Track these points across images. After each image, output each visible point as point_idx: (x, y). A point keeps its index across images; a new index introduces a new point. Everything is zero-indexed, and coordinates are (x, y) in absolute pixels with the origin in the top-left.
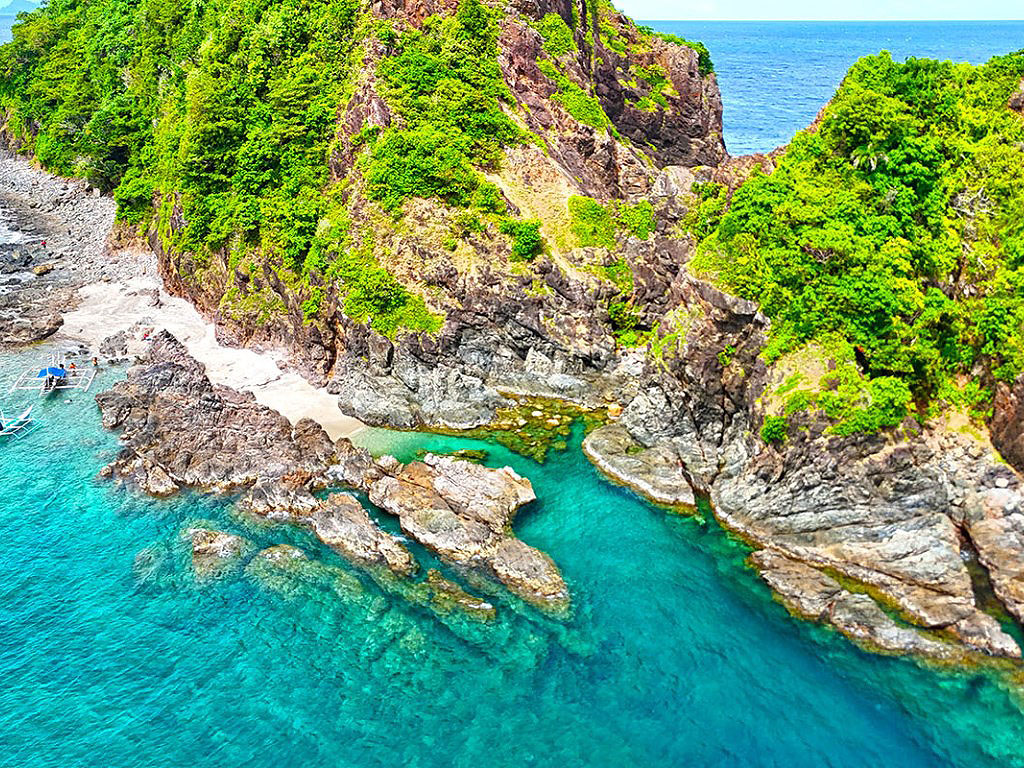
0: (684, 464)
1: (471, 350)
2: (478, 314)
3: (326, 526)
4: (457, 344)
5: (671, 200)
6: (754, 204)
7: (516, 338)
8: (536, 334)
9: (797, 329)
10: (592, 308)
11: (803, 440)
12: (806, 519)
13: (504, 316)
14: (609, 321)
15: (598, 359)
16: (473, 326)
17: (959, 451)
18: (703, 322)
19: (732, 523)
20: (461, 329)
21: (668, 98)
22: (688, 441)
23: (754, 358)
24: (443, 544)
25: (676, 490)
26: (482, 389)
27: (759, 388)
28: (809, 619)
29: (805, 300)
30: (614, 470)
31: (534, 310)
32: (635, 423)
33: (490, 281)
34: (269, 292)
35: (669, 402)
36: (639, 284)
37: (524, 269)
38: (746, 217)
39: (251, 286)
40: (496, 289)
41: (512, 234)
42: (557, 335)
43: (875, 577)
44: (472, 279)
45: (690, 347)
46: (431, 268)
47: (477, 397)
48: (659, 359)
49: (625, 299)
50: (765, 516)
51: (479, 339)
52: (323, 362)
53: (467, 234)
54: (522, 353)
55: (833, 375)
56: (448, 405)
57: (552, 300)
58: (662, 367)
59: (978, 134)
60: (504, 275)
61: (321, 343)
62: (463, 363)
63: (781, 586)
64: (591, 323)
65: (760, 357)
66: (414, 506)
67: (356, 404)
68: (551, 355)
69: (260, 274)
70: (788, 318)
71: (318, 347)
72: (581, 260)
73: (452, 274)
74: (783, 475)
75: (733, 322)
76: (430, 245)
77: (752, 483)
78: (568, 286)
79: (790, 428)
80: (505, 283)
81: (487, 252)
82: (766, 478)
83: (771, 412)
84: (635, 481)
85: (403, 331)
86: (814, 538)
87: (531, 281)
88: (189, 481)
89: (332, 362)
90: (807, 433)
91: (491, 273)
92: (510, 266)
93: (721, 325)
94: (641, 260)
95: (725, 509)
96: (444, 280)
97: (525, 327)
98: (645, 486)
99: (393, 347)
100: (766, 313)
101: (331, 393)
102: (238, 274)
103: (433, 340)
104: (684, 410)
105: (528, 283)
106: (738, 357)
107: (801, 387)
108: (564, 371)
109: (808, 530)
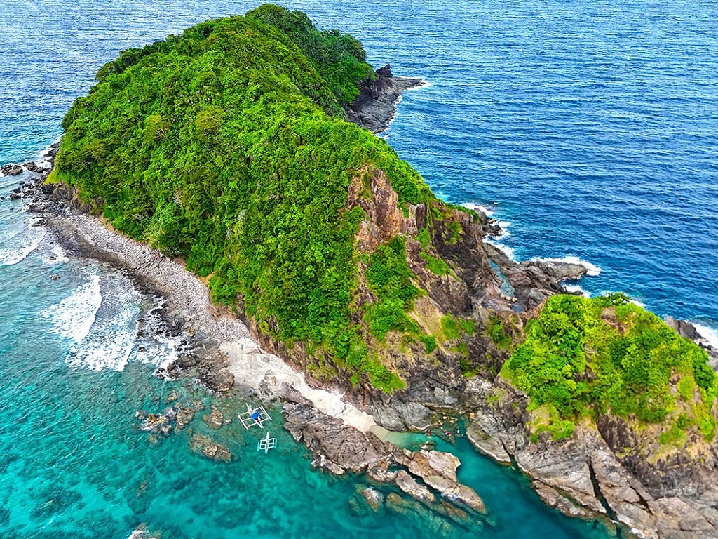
0: (503, 444)
1: (416, 391)
2: (417, 377)
3: (404, 485)
4: (411, 390)
5: (481, 322)
7: (430, 384)
9: (538, 401)
10: (455, 365)
11: (543, 441)
12: (546, 469)
13: (425, 376)
14: (461, 368)
15: (459, 386)
16: (415, 382)
17: (589, 434)
18: (507, 396)
19: (524, 470)
20: (412, 384)
21: (461, 235)
22: (503, 434)
23: (525, 409)
24: (440, 489)
25: (503, 458)
26: (424, 409)
27: (527, 420)
28: (551, 506)
29: (541, 392)
30: (481, 448)
31: (435, 372)
32: (485, 426)
33: (419, 363)
35: (496, 420)
36: (470, 352)
37: (432, 356)
39: (320, 364)
40: (422, 366)
41: (424, 342)
42: (444, 379)
43: (568, 489)
44: (413, 363)
45: (503, 404)
46: (399, 361)
49: (465, 358)
50: (534, 469)
51: (417, 386)
52: (362, 401)
53: (408, 343)
54: (433, 389)
55: (550, 419)
56: (415, 419)
57: (441, 366)
59: (591, 326)
60: (424, 361)
62: (414, 398)
63: (543, 496)
64: (455, 372)
65: (527, 409)
66: (427, 474)
67: (382, 421)
68: (444, 389)
70: (535, 397)
71: (360, 395)
72: (449, 345)
73: (406, 363)
74: (538, 452)
75: (517, 396)
76: (397, 352)
77: (528, 456)
78: (445, 358)
79: (540, 438)
80: (425, 365)
81: (417, 351)
82: (533, 454)
83: (532, 431)
84: (490, 453)
85: (394, 390)
86: (549, 476)
88: (347, 468)
89: (364, 399)
90: (544, 439)
91: (419, 360)
92: (426, 356)
93: (514, 397)
94: (470, 343)
95: (520, 464)
96: (404, 366)
97: (433, 379)
98: (493, 455)
99: (391, 397)
100: (528, 395)
101: (368, 414)
102: (315, 359)
103: (404, 391)
104: (501, 423)
105: (432, 362)
106: (519, 407)
107: (541, 423)
108: (449, 395)
109: (548, 473)
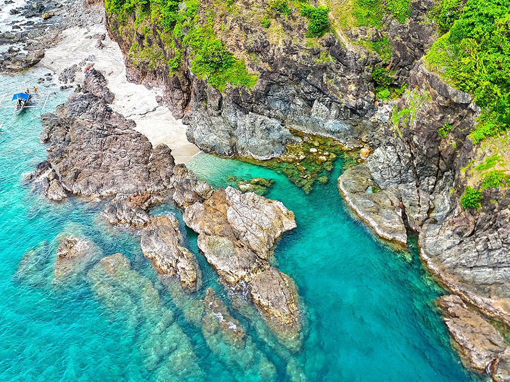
0: (403, 208)
1: (276, 100)
2: (282, 75)
3: (147, 243)
4: (266, 95)
6: (480, 15)
7: (306, 93)
8: (319, 90)
9: (500, 119)
10: (361, 71)
11: (492, 210)
12: (485, 274)
13: (299, 76)
14: (372, 81)
15: (362, 109)
16: (278, 83)
18: (429, 105)
19: (431, 266)
20: (269, 85)
22: (410, 189)
23: (464, 136)
24: (221, 266)
25: (394, 232)
26: (279, 129)
27: (465, 161)
30: (354, 207)
31: (319, 74)
32: (376, 169)
33: (290, 50)
34: (156, 46)
35: (399, 159)
36: (395, 55)
37: (316, 43)
38: (473, 24)
39: (145, 43)
40: (295, 57)
41: (309, 17)
42: (335, 91)
44: (279, 49)
45: (418, 123)
46: (251, 40)
47: (275, 135)
48: (396, 127)
49: (385, 65)
50: (455, 267)
51: (282, 92)
52: (181, 101)
53: (278, 15)
54: (310, 103)
56: (254, 142)
57: (333, 66)
58: (397, 133)
60: (301, 48)
61: (180, 88)
62: (269, 109)
63: (458, 337)
64: (359, 83)
65: (470, 137)
66: (209, 231)
67: (196, 135)
68: (329, 106)
69: (150, 34)
70: (495, 109)
71: (178, 91)
72: (357, 36)
73: (265, 45)
74: (473, 232)
75: (453, 107)
76: (252, 23)
77: (449, 237)
78: (345, 56)
79: (484, 199)
80: (301, 54)
81: (291, 29)
82: (460, 234)
83: (471, 184)
84: (368, 218)
85: (229, 86)
86: (490, 290)
87: (319, 53)
88: (75, 192)
89: (188, 101)
90: (497, 205)
91: (292, 45)
92: (306, 41)
93: (444, 109)
94: (398, 38)
95: (426, 253)
96: (260, 49)
97: (313, 85)
98: (373, 224)
99: (222, 97)
100: (478, 104)
101: (184, 124)
102: (137, 34)
103: (249, 92)
104: (409, 166)
105: (316, 53)
106: (453, 132)
107: (497, 168)
108: (337, 117)
109: (487, 284)
